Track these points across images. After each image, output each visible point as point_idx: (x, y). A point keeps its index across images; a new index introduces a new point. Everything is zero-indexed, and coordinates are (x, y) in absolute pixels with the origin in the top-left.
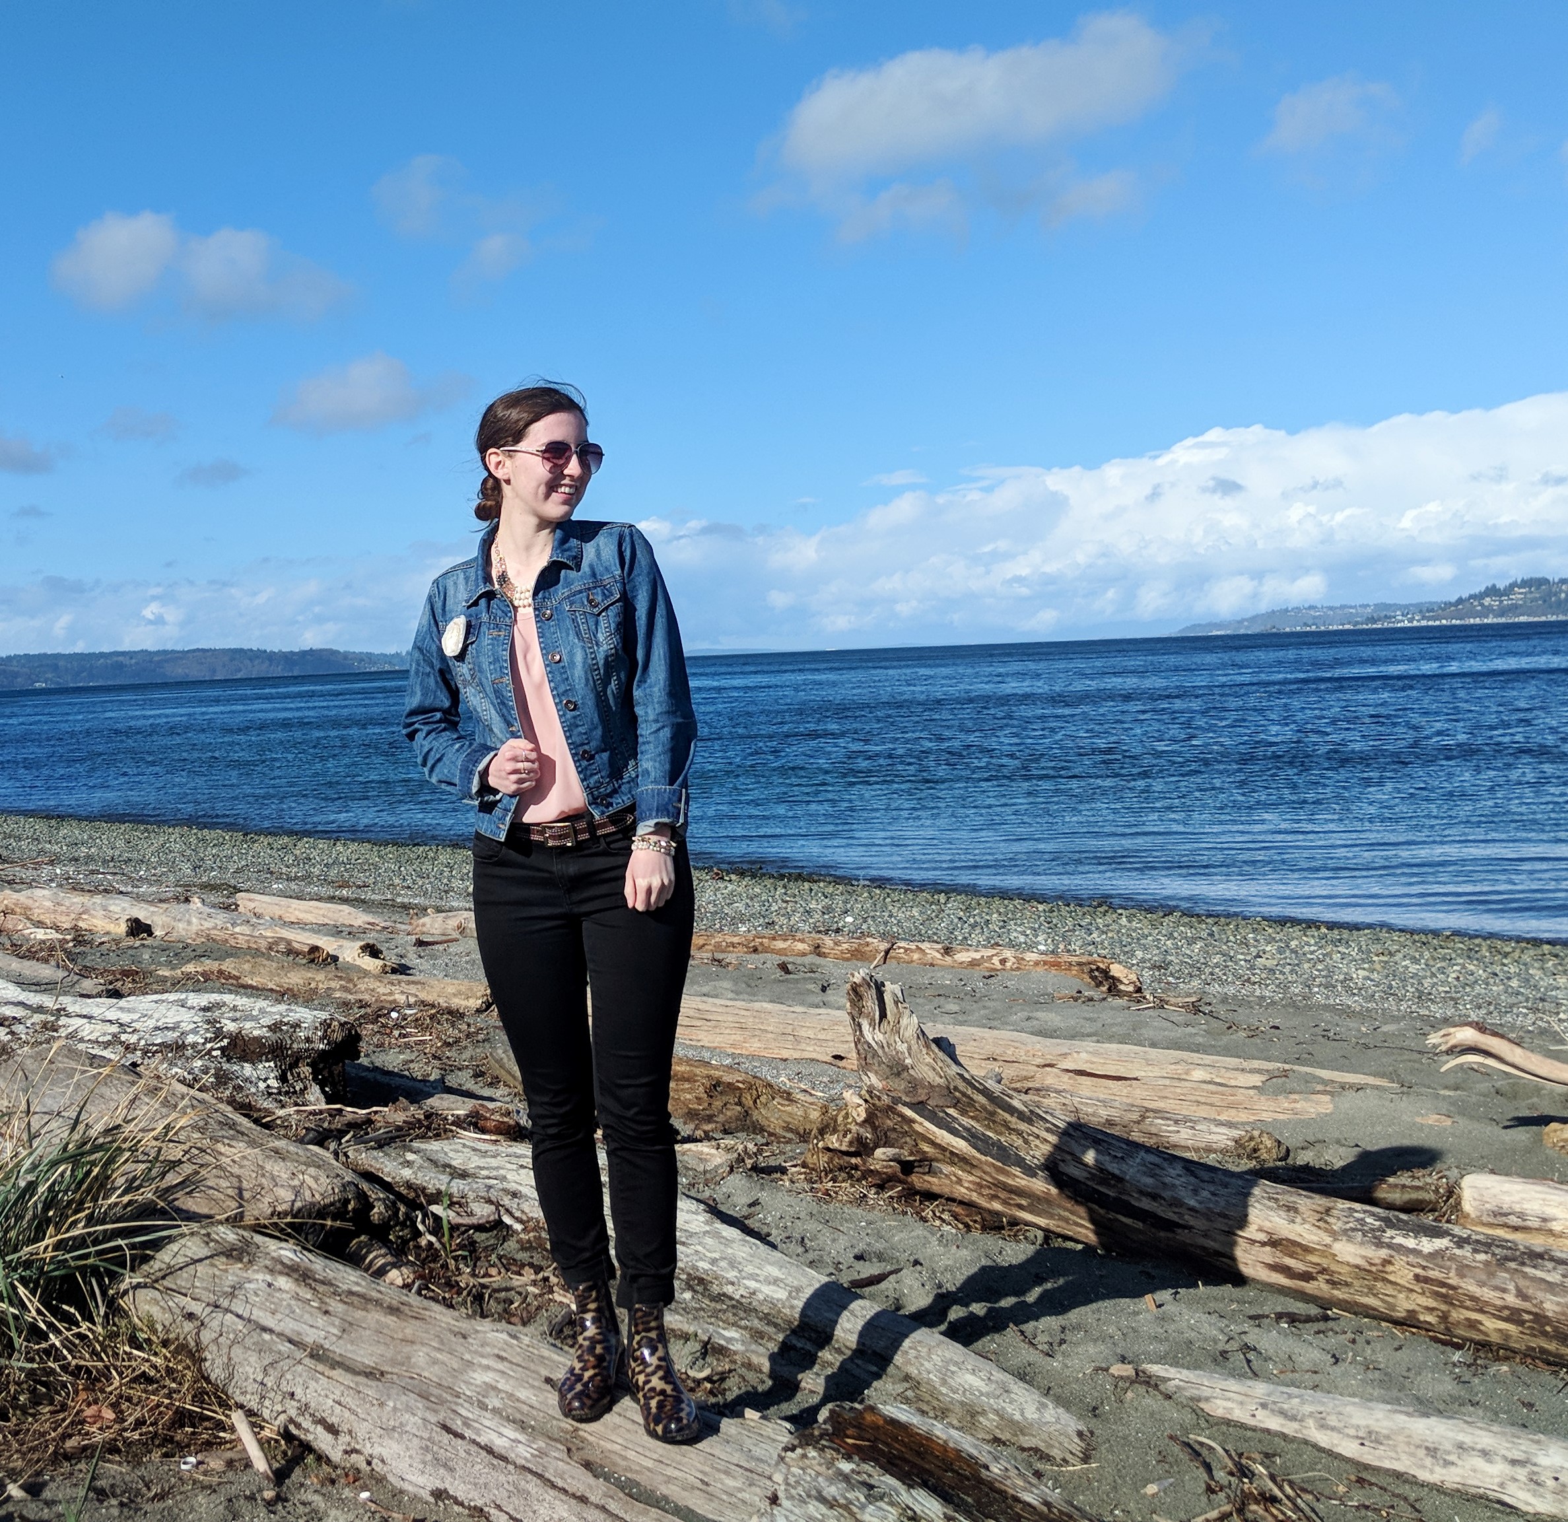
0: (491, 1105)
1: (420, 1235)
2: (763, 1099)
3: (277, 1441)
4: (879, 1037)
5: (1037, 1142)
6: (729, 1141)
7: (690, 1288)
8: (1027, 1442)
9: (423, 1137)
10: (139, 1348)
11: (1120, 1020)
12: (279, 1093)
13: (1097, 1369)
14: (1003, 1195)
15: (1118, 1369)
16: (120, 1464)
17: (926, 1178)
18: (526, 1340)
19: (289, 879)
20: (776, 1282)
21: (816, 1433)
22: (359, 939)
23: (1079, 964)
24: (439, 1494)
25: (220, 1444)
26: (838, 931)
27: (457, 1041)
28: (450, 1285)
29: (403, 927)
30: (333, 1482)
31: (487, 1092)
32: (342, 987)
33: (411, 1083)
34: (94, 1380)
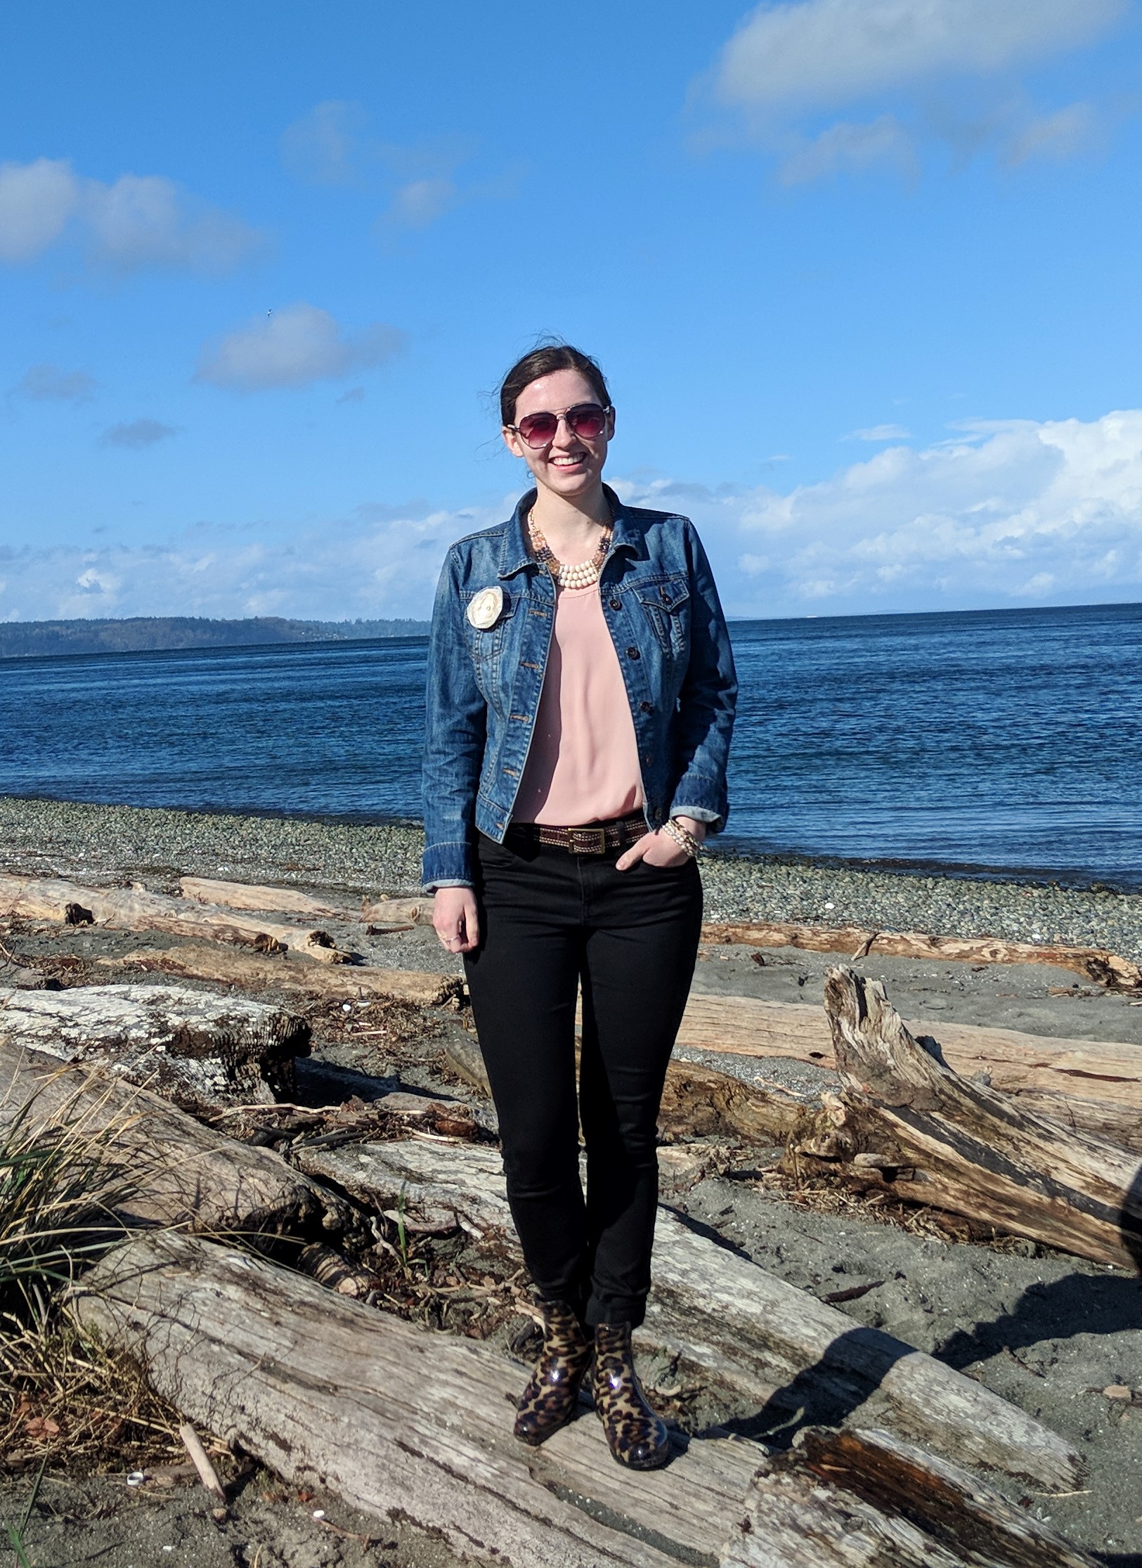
0: (448, 1105)
1: (375, 1241)
2: (737, 1099)
3: (227, 1457)
4: (860, 1036)
5: (1028, 1148)
6: (700, 1145)
7: (659, 1300)
8: (1016, 1467)
9: (378, 1138)
10: (84, 1358)
11: (1118, 1017)
12: (227, 1091)
13: (1090, 1391)
14: (992, 1204)
15: (1113, 1391)
16: (65, 1479)
17: (910, 1185)
18: (487, 1355)
19: (235, 862)
20: (749, 1295)
21: (791, 1458)
22: (310, 927)
23: (1076, 956)
24: (396, 1514)
25: (168, 1459)
26: (817, 918)
27: (413, 1036)
28: (408, 1295)
29: (355, 914)
30: (285, 1500)
31: (444, 1090)
32: (292, 978)
33: (364, 1081)
34: (38, 1391)
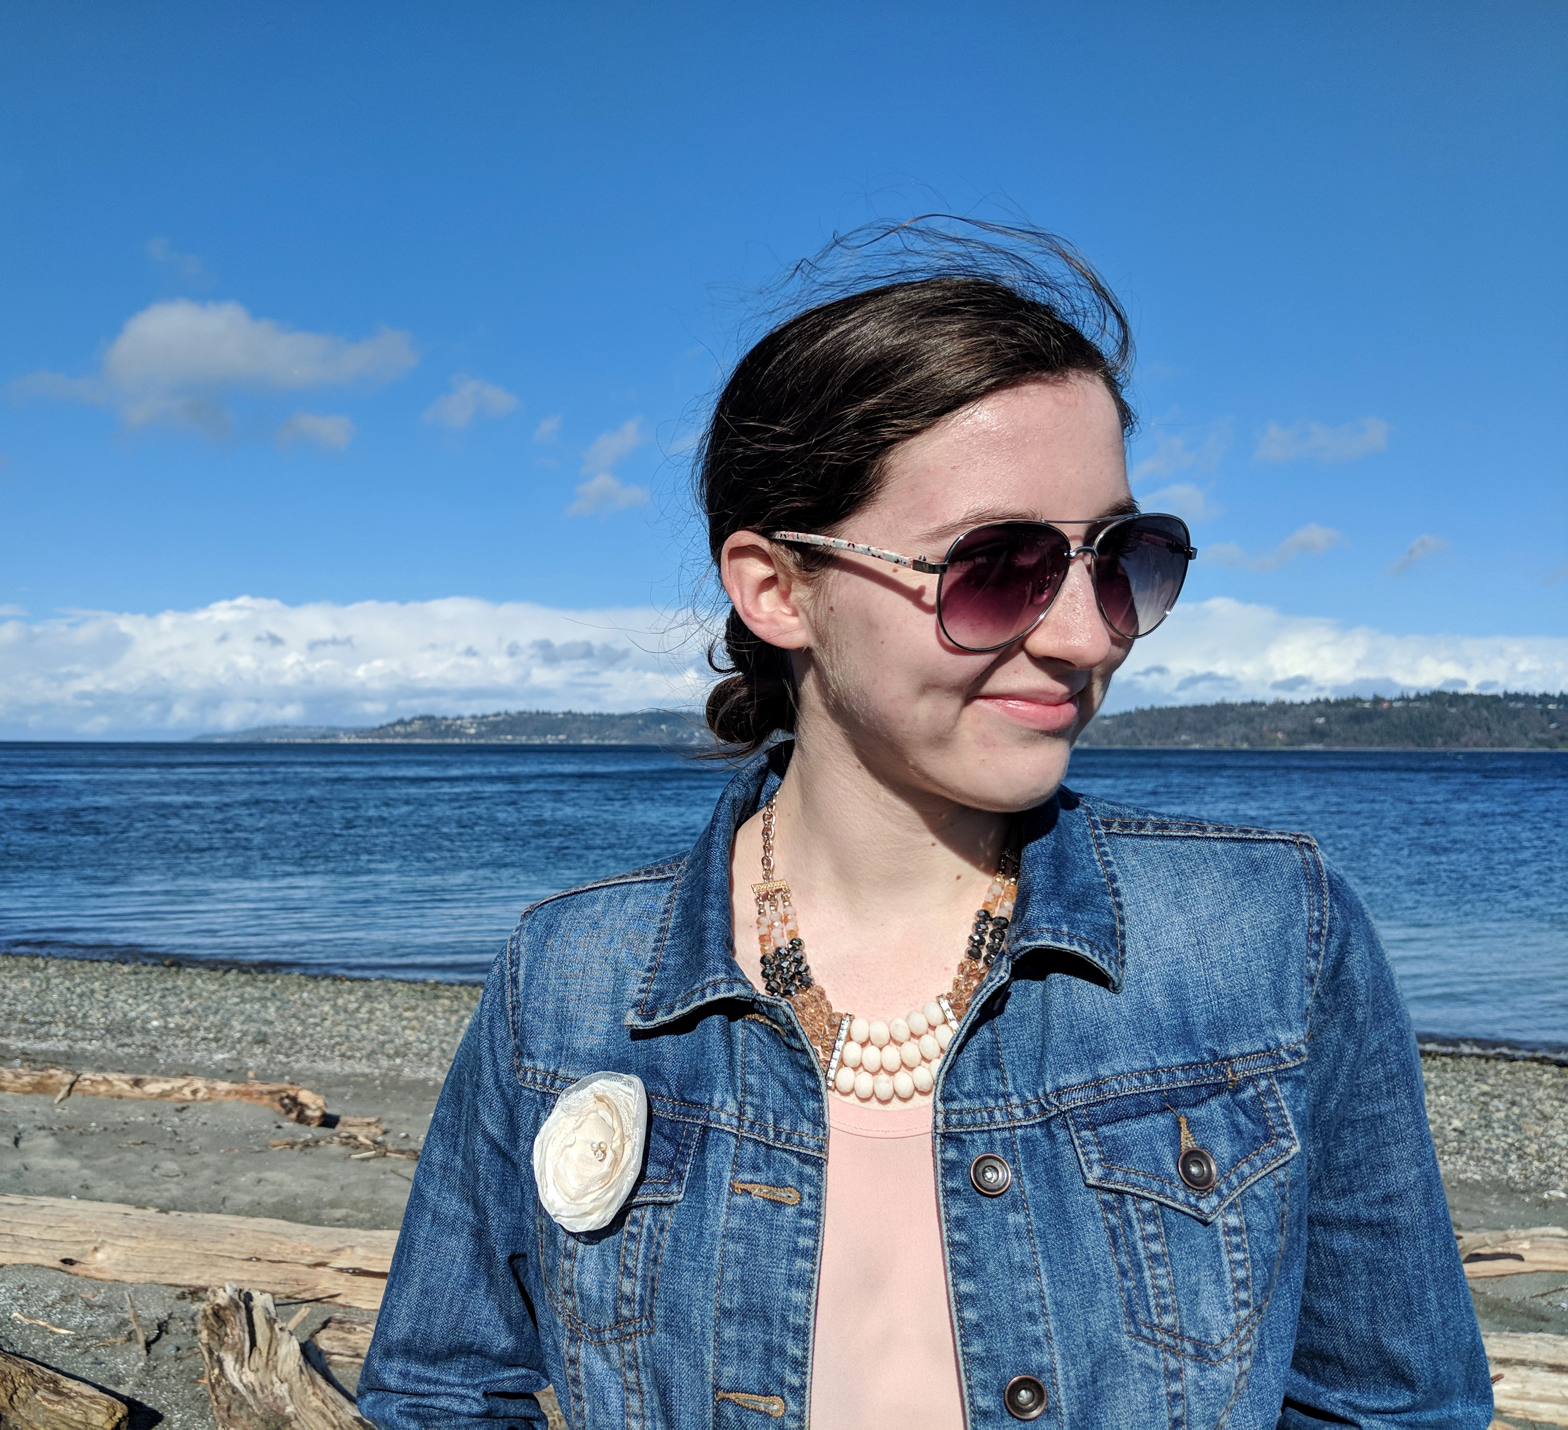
23: (270, 1093)
